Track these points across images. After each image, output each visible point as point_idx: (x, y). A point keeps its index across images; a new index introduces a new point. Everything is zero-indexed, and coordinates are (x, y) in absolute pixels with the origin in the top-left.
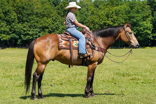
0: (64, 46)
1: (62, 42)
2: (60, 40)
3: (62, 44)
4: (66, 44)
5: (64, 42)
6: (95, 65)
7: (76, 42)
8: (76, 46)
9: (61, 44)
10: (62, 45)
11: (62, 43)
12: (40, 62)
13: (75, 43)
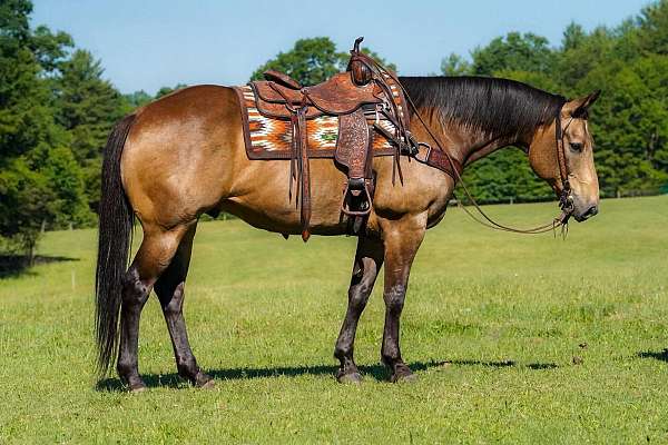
0: (271, 147)
1: (260, 126)
2: (250, 117)
3: (261, 138)
4: (279, 138)
5: (270, 126)
6: (414, 228)
7: (326, 125)
8: (325, 144)
9: (256, 139)
10: (264, 142)
11: (263, 134)
12: (156, 224)
13: (323, 130)
